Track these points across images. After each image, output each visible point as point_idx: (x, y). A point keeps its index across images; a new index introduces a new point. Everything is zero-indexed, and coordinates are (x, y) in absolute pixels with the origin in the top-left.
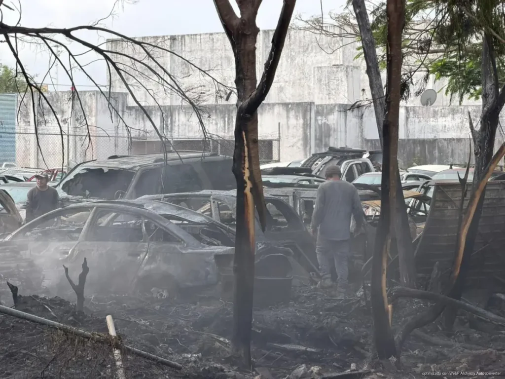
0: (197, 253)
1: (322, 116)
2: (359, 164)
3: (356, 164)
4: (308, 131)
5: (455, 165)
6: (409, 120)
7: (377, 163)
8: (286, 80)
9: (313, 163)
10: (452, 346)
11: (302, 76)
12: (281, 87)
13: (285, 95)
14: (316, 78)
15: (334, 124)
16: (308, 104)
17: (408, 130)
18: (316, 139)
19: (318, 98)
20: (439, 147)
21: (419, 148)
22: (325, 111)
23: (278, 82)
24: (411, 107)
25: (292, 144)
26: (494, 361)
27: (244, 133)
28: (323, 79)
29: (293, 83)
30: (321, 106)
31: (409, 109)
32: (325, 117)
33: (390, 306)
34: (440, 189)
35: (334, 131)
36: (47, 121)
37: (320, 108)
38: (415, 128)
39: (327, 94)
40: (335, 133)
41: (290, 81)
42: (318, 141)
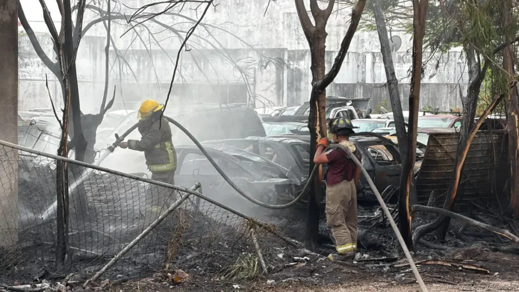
0: (261, 183)
1: (293, 61)
2: (346, 111)
3: (342, 112)
4: (281, 75)
5: (428, 112)
6: (375, 65)
7: (358, 110)
8: (254, 24)
9: (306, 111)
10: (446, 249)
11: (271, 21)
12: (249, 30)
13: (253, 39)
14: (286, 24)
15: (305, 69)
16: (282, 50)
17: (374, 74)
18: (288, 83)
19: (288, 42)
20: (404, 91)
21: (385, 92)
22: (296, 56)
23: (246, 26)
24: (377, 53)
25: (265, 88)
26: (479, 254)
27: (317, 103)
28: (293, 25)
29: (262, 27)
30: (293, 51)
31: (376, 54)
32: (297, 62)
33: (410, 218)
34: (433, 137)
35: (305, 75)
36: (28, 64)
37: (292, 53)
38: (380, 73)
39: (296, 39)
40: (306, 77)
41: (258, 25)
42: (289, 85)
